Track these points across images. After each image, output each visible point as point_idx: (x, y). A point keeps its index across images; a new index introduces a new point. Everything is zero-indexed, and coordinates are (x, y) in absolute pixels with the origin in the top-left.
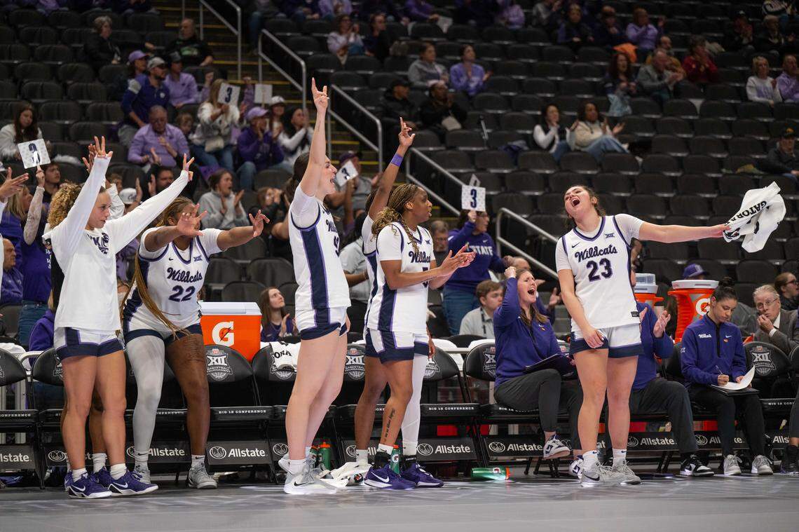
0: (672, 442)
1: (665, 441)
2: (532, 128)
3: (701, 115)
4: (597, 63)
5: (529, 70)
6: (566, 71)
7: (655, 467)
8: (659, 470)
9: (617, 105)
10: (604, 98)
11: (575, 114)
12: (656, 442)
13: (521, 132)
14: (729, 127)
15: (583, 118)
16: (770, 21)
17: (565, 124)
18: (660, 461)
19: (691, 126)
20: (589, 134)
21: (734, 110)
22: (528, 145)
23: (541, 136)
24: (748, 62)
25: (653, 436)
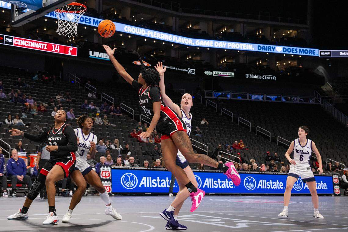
0: (27, 189)
1: (26, 189)
2: (5, 119)
3: (42, 119)
4: (20, 106)
5: (6, 107)
6: (13, 108)
7: (23, 194)
8: (24, 195)
9: (24, 116)
10: (21, 114)
11: (14, 117)
12: (24, 189)
13: (2, 120)
14: (48, 122)
15: (15, 118)
16: (58, 100)
17: (12, 119)
18: (24, 193)
19: (40, 121)
20: (16, 121)
21: (49, 118)
22: (3, 123)
23: (6, 121)
24: (53, 108)
25: (23, 187)
